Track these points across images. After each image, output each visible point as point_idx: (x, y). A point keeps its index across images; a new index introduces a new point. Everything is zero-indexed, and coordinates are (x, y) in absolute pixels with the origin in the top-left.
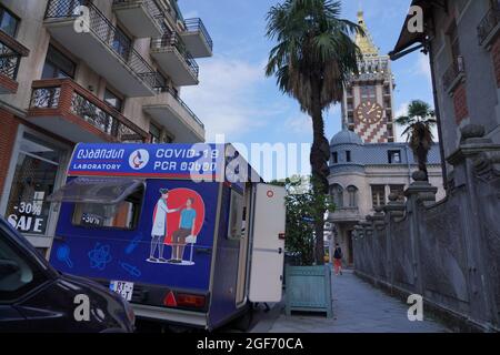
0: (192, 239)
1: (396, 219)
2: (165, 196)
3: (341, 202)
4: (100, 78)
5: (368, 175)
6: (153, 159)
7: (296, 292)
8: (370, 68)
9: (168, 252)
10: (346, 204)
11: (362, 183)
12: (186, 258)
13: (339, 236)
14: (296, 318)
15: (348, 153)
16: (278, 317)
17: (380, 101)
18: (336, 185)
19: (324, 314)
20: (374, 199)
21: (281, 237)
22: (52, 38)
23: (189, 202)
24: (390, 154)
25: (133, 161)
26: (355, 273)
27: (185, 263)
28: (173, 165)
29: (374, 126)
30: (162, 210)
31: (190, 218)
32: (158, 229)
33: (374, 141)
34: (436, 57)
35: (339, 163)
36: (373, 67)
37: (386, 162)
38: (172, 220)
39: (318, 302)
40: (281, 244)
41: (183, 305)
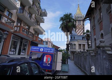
0: (49, 62)
1: (81, 55)
2: (46, 56)
3: (72, 47)
4: (26, 23)
5: (78, 42)
6: (44, 50)
7: (63, 69)
8: (80, 17)
9: (46, 64)
10: (73, 48)
11: (77, 43)
12: (49, 65)
13: (72, 54)
14: (63, 73)
15: (74, 37)
16: (60, 72)
17: (82, 24)
18: (71, 44)
19: (67, 72)
20: (79, 47)
21: (61, 60)
22: (18, 17)
23: (49, 57)
24: (83, 38)
25: (41, 50)
26: (74, 63)
27: (48, 66)
28: (47, 51)
29: (80, 30)
30: (45, 58)
31: (49, 59)
32: (45, 61)
33: (79, 35)
34: (91, 22)
35: (72, 39)
36: (81, 17)
37: (82, 39)
38: (47, 59)
39: (67, 70)
40: (61, 61)
41: (48, 71)
